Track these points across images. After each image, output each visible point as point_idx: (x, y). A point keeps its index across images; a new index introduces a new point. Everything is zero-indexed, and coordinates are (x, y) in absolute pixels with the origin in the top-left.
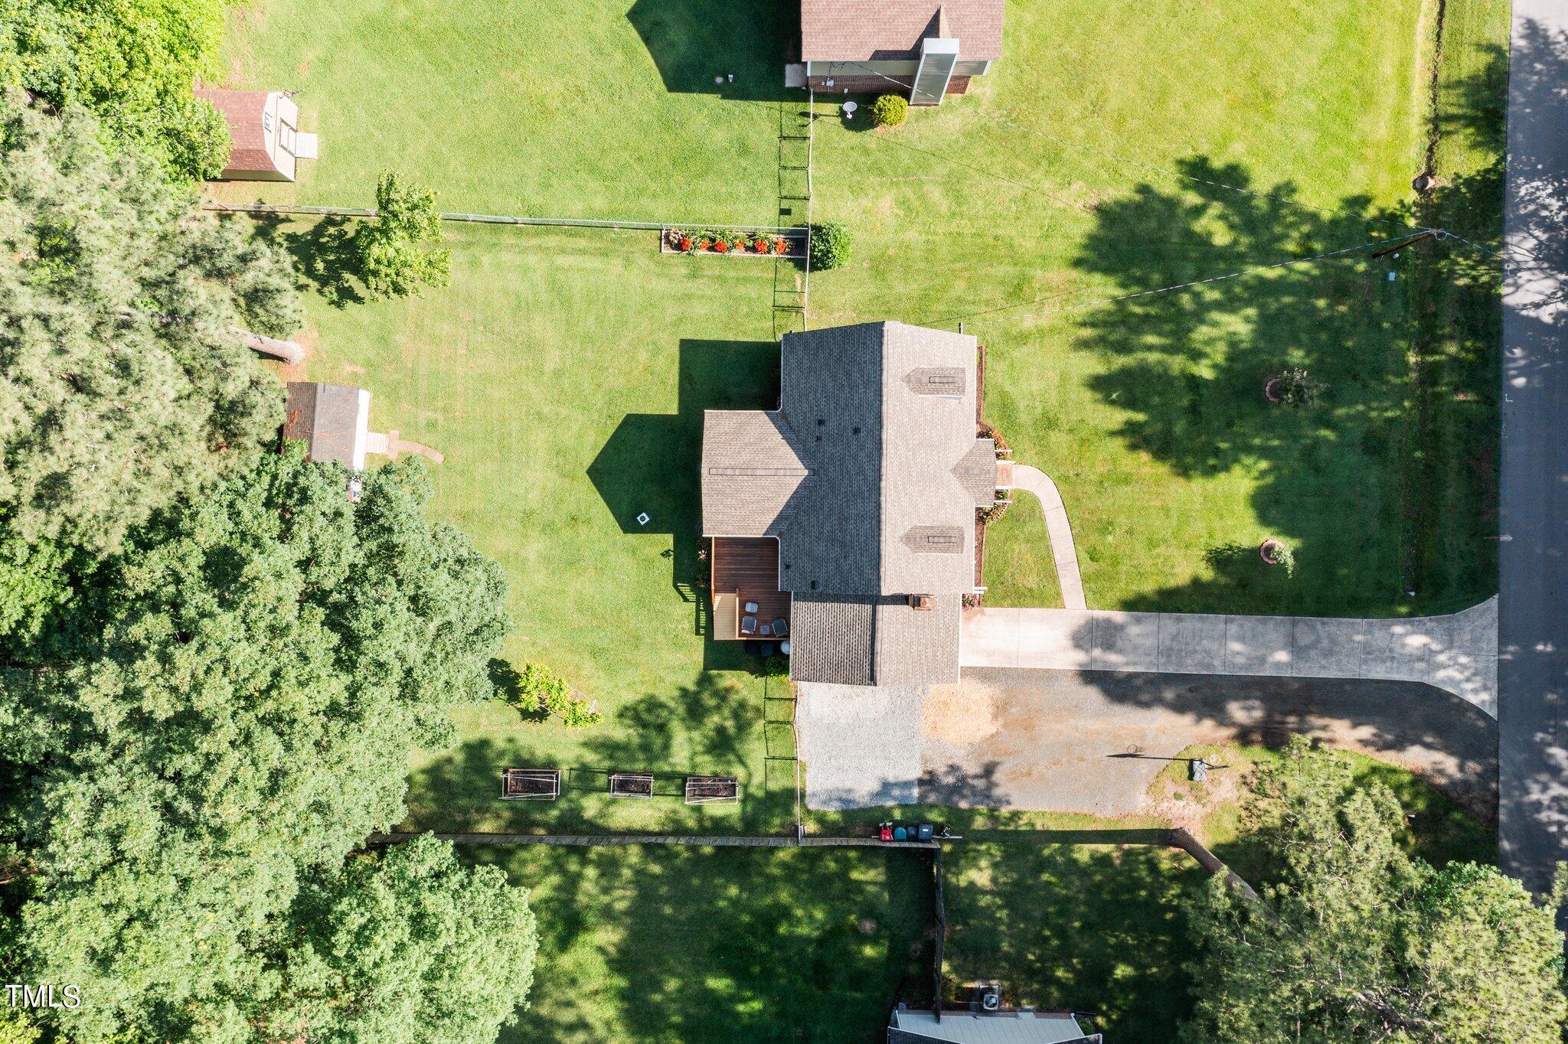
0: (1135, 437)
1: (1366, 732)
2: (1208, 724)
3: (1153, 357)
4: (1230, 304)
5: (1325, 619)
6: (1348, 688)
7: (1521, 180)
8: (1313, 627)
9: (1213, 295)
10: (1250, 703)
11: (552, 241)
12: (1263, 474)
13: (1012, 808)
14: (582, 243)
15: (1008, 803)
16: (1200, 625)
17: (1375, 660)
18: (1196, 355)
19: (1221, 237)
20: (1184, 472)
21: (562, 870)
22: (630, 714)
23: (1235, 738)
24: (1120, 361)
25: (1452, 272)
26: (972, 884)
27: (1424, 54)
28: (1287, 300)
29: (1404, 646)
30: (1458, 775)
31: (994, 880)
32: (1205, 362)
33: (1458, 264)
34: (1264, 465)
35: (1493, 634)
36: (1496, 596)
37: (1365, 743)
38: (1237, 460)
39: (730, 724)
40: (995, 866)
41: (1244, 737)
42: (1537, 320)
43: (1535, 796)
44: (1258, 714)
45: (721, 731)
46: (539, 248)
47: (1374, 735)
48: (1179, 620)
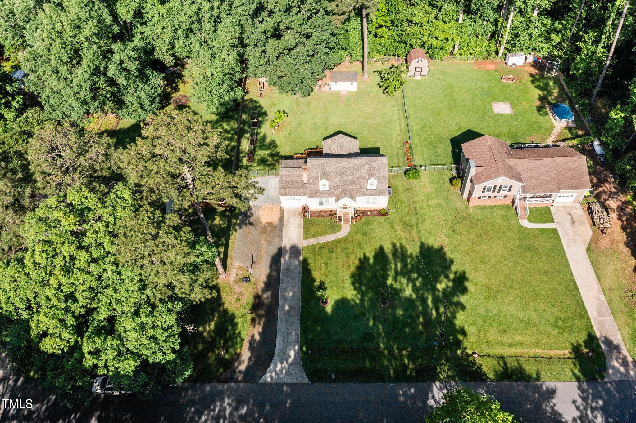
0: (364, 261)
1: (257, 337)
2: (262, 285)
3: (393, 266)
4: (415, 288)
5: (300, 319)
6: (274, 328)
7: (485, 389)
8: (297, 315)
9: (418, 284)
10: (270, 299)
11: (403, 121)
12: (354, 301)
13: (238, 230)
14: (403, 126)
15: (240, 229)
16: (297, 279)
17: (284, 337)
18: (395, 279)
19: (440, 286)
20: (353, 276)
21: (231, 130)
22: (273, 142)
23: (257, 294)
24: (390, 256)
25: (442, 365)
26: (215, 219)
27: (527, 353)
28: (420, 308)
29: (290, 350)
30: (238, 370)
31: (216, 224)
32: (393, 282)
33: (445, 366)
34: (358, 301)
35: (294, 381)
36: (309, 382)
37: (253, 336)
38: (358, 293)
39: (269, 163)
40: (220, 225)
41: (257, 297)
42: (427, 398)
43: (227, 401)
44: (266, 301)
45: (267, 161)
46: (400, 118)
47: (256, 339)
48: (299, 273)
